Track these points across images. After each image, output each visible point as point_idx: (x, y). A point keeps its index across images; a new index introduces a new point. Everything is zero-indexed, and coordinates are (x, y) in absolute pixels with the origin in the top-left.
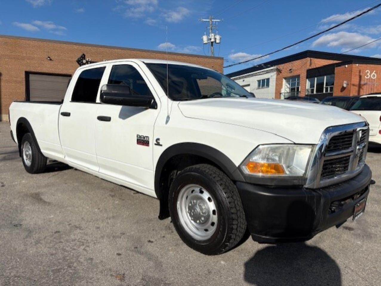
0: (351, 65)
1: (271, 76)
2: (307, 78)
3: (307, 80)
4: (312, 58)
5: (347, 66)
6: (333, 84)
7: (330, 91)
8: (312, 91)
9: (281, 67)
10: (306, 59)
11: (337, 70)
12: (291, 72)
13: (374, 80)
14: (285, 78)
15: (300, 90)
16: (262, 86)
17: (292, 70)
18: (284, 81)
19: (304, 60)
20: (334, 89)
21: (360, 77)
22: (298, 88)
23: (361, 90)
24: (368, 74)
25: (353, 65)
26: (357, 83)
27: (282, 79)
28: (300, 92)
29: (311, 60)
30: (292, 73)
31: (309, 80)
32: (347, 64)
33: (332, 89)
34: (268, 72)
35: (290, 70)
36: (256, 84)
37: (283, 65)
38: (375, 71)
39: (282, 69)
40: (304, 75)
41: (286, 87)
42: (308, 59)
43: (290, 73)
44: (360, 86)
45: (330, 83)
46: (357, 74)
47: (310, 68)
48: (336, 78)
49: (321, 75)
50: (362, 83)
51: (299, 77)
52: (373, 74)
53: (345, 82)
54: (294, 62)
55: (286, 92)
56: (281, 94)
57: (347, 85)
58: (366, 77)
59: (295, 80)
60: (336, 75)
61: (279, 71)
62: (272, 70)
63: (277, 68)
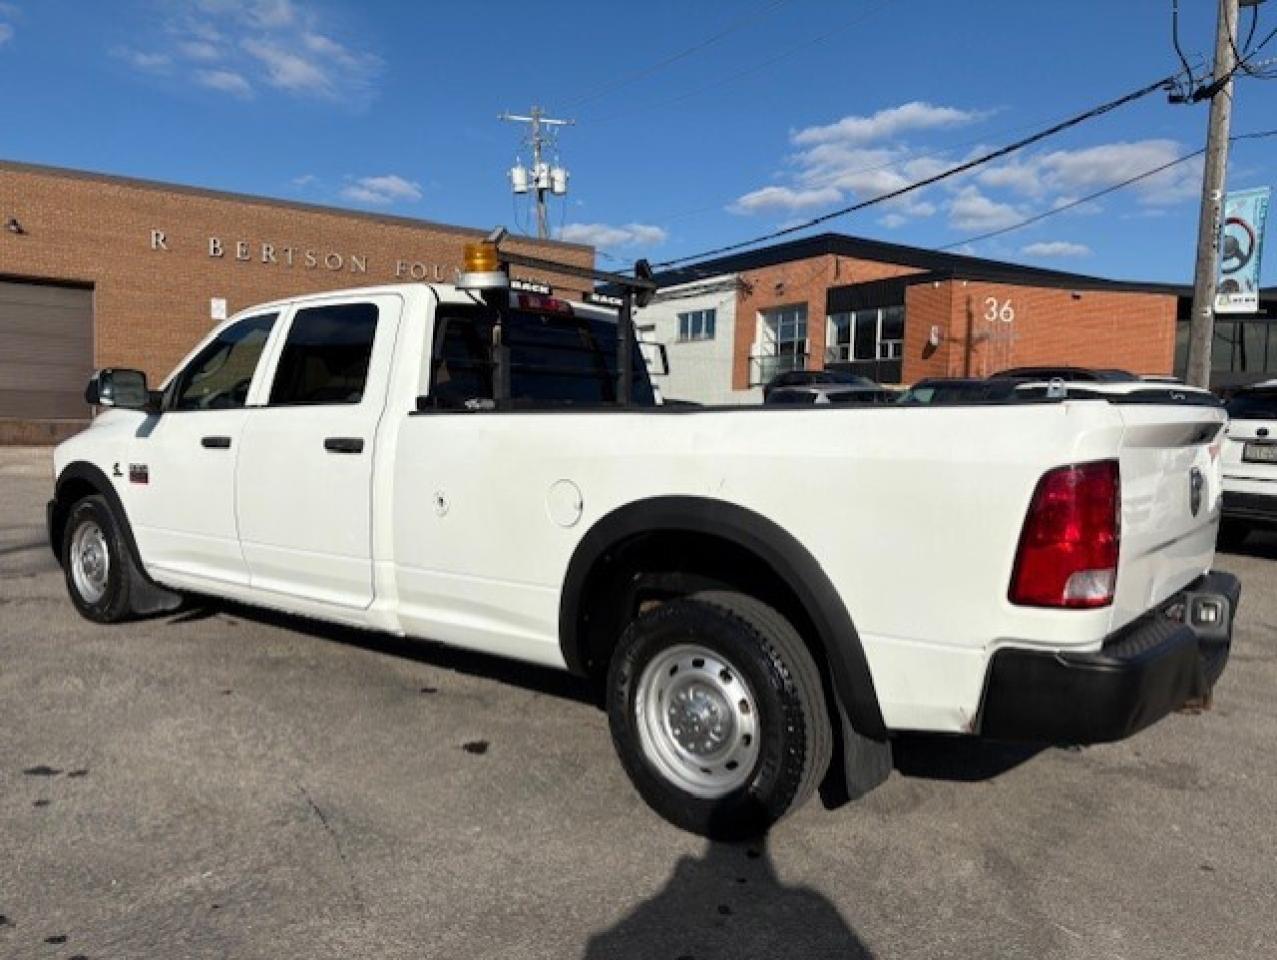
0: (948, 282)
1: (722, 303)
2: (829, 312)
3: (829, 319)
4: (840, 258)
5: (937, 284)
6: (902, 335)
7: (895, 354)
8: (845, 352)
9: (751, 276)
10: (825, 257)
11: (912, 293)
12: (781, 294)
13: (1009, 324)
14: (763, 311)
15: (807, 350)
16: (693, 335)
17: (783, 288)
18: (760, 320)
19: (818, 261)
20: (907, 352)
21: (970, 316)
22: (802, 345)
23: (973, 354)
24: (993, 309)
25: (955, 283)
26: (961, 334)
27: (755, 315)
28: (809, 354)
29: (837, 262)
30: (783, 297)
31: (833, 320)
32: (940, 280)
33: (898, 350)
34: (709, 290)
35: (779, 286)
36: (675, 327)
37: (758, 271)
38: (1009, 302)
39: (753, 283)
40: (818, 303)
41: (766, 339)
42: (831, 258)
43: (777, 295)
44: (969, 343)
45: (894, 330)
46: (964, 307)
47: (837, 283)
48: (908, 317)
49: (866, 307)
50: (976, 333)
51: (802, 307)
52: (1006, 307)
53: (935, 329)
54: (788, 265)
55: (765, 353)
56: (750, 359)
57: (941, 337)
58: (987, 317)
59: (794, 318)
60: (909, 309)
61: (745, 289)
62: (722, 284)
63: (739, 280)
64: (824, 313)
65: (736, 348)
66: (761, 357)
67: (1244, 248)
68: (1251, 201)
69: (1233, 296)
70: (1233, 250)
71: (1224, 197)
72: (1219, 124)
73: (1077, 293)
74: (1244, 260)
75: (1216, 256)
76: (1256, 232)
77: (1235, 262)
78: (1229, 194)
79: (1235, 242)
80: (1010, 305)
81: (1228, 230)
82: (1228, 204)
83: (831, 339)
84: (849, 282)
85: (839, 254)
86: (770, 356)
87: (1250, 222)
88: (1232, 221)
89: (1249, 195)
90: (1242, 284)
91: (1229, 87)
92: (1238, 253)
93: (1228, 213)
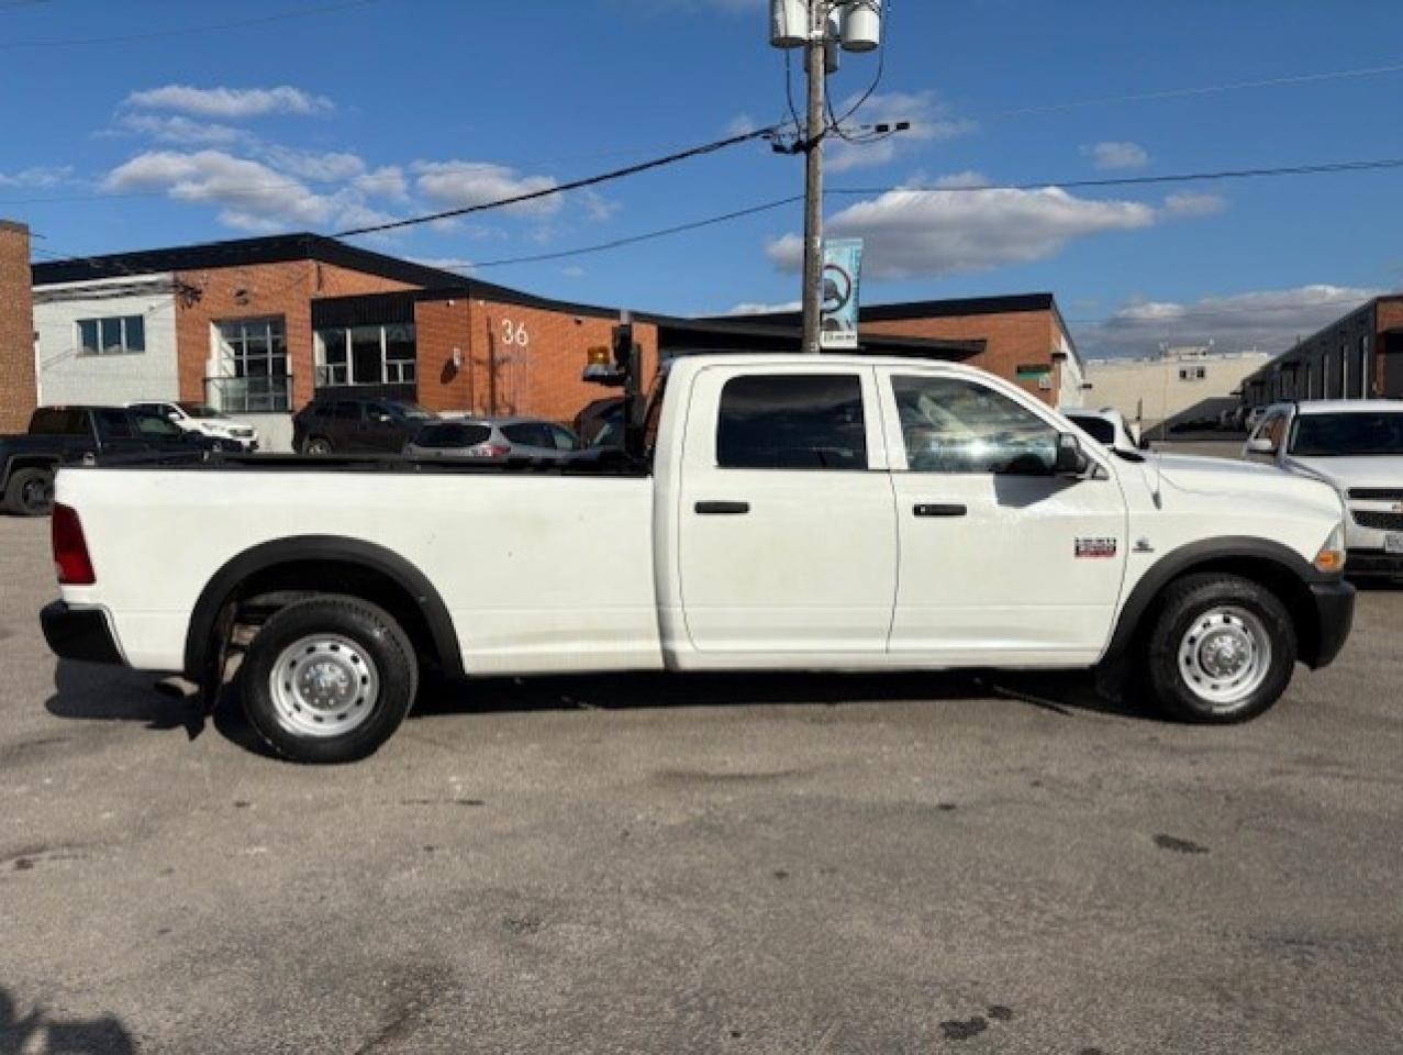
0: (465, 300)
1: (152, 308)
2: (314, 328)
3: (316, 336)
4: (321, 264)
5: (452, 302)
6: (413, 355)
7: (405, 376)
8: (341, 374)
9: (197, 278)
10: (304, 263)
11: (421, 309)
12: (246, 302)
13: (525, 348)
14: (218, 323)
15: (289, 371)
16: (107, 345)
17: (246, 296)
18: (214, 334)
19: (295, 267)
20: (420, 370)
21: (491, 337)
22: (280, 366)
23: (497, 377)
24: (509, 331)
25: (472, 301)
26: (485, 356)
27: (208, 327)
28: (291, 376)
29: (319, 270)
30: (249, 306)
31: (321, 336)
32: (454, 298)
33: (410, 371)
34: (129, 291)
35: (241, 293)
36: (74, 336)
37: (205, 273)
38: (522, 325)
39: (201, 286)
40: (299, 316)
41: (224, 355)
42: (312, 264)
43: (239, 304)
44: (493, 367)
45: (404, 349)
46: (485, 327)
47: (321, 294)
48: (419, 337)
49: (365, 324)
50: (498, 356)
51: (278, 323)
52: (520, 331)
53: (456, 352)
54: (252, 268)
55: (224, 374)
56: (206, 381)
57: (463, 359)
58: (504, 339)
59: (264, 333)
60: (419, 328)
61: (188, 293)
62: (151, 284)
63: (176, 280)
64: (309, 325)
65: (182, 367)
66: (220, 378)
67: (842, 291)
68: (847, 251)
69: (835, 334)
70: (832, 292)
71: (823, 245)
72: (815, 179)
73: (580, 318)
74: (843, 302)
75: (820, 296)
76: (853, 278)
77: (834, 303)
78: (828, 243)
79: (834, 285)
80: (525, 328)
81: (827, 274)
82: (826, 252)
83: (319, 358)
84: (333, 294)
85: (320, 260)
86: (230, 378)
87: (846, 268)
88: (830, 267)
89: (846, 245)
90: (843, 324)
91: (821, 144)
92: (836, 295)
93: (828, 258)
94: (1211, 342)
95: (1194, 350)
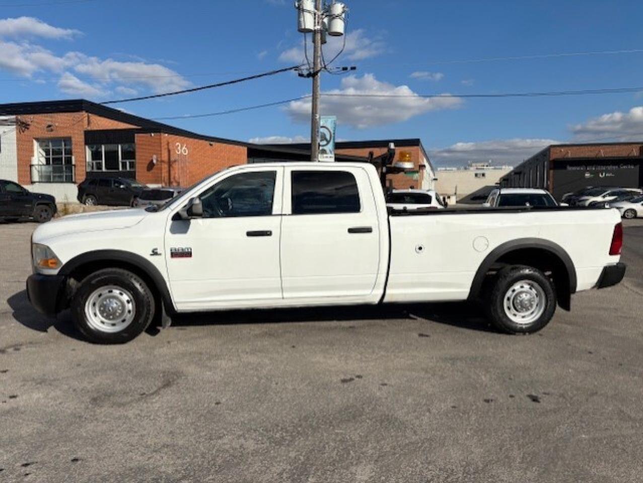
0: (159, 134)
1: (4, 132)
2: (86, 143)
3: (87, 147)
4: (90, 115)
5: (153, 135)
6: (134, 158)
7: (130, 167)
8: (99, 166)
9: (28, 118)
10: (81, 113)
11: (137, 137)
12: (52, 130)
13: (186, 156)
14: (37, 140)
15: (73, 163)
17: (52, 127)
18: (36, 145)
19: (76, 115)
20: (137, 166)
21: (169, 151)
22: (69, 161)
23: (171, 169)
24: (179, 148)
25: (162, 134)
26: (166, 159)
27: (32, 142)
28: (75, 165)
29: (89, 117)
30: (53, 132)
31: (89, 148)
32: (154, 132)
33: (132, 165)
35: (49, 126)
37: (32, 116)
38: (185, 145)
39: (30, 123)
40: (78, 138)
41: (40, 155)
42: (85, 114)
43: (48, 131)
44: (170, 164)
45: (130, 155)
46: (166, 146)
47: (89, 128)
48: (137, 150)
49: (111, 143)
50: (172, 159)
51: (68, 140)
52: (184, 148)
53: (155, 156)
54: (55, 115)
55: (40, 163)
56: (31, 166)
57: (157, 161)
58: (177, 152)
59: (61, 145)
60: (137, 146)
61: (23, 126)
62: (6, 120)
63: (17, 119)
64: (83, 143)
65: (19, 160)
66: (39, 165)
67: (328, 137)
68: (330, 120)
69: (325, 155)
70: (324, 138)
71: (320, 118)
72: (317, 88)
73: (212, 143)
74: (328, 142)
75: (318, 139)
76: (332, 131)
77: (324, 143)
78: (322, 117)
79: (325, 135)
80: (186, 147)
81: (322, 130)
82: (321, 121)
83: (89, 158)
84: (95, 128)
85: (89, 112)
86: (43, 165)
87: (330, 128)
88: (322, 127)
89: (330, 118)
90: (328, 151)
91: (319, 74)
92: (326, 139)
93: (322, 123)
94: (490, 161)
95: (482, 164)
